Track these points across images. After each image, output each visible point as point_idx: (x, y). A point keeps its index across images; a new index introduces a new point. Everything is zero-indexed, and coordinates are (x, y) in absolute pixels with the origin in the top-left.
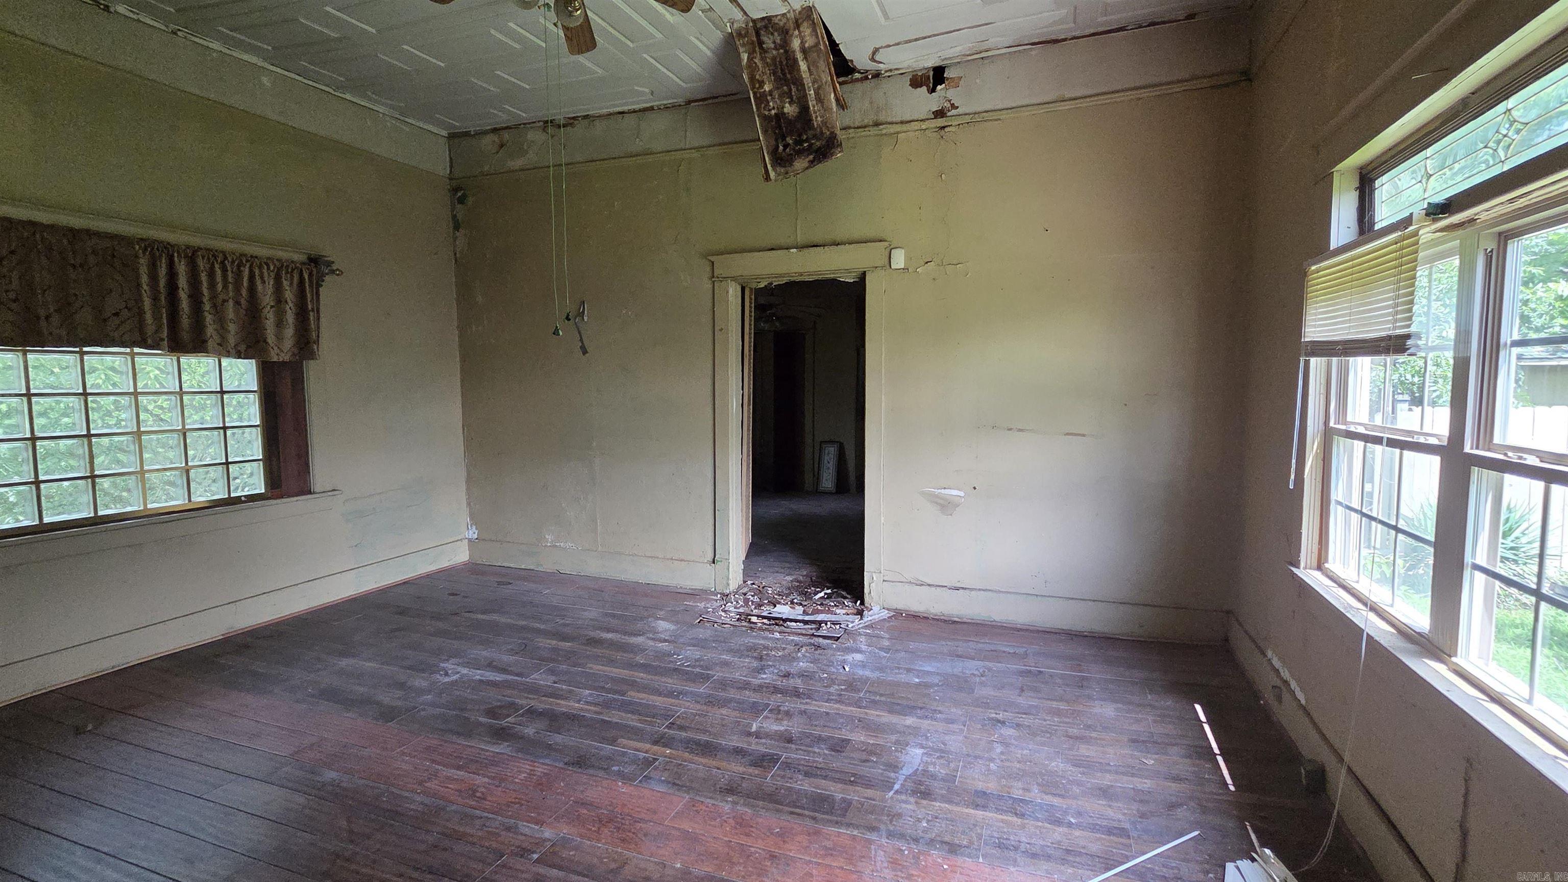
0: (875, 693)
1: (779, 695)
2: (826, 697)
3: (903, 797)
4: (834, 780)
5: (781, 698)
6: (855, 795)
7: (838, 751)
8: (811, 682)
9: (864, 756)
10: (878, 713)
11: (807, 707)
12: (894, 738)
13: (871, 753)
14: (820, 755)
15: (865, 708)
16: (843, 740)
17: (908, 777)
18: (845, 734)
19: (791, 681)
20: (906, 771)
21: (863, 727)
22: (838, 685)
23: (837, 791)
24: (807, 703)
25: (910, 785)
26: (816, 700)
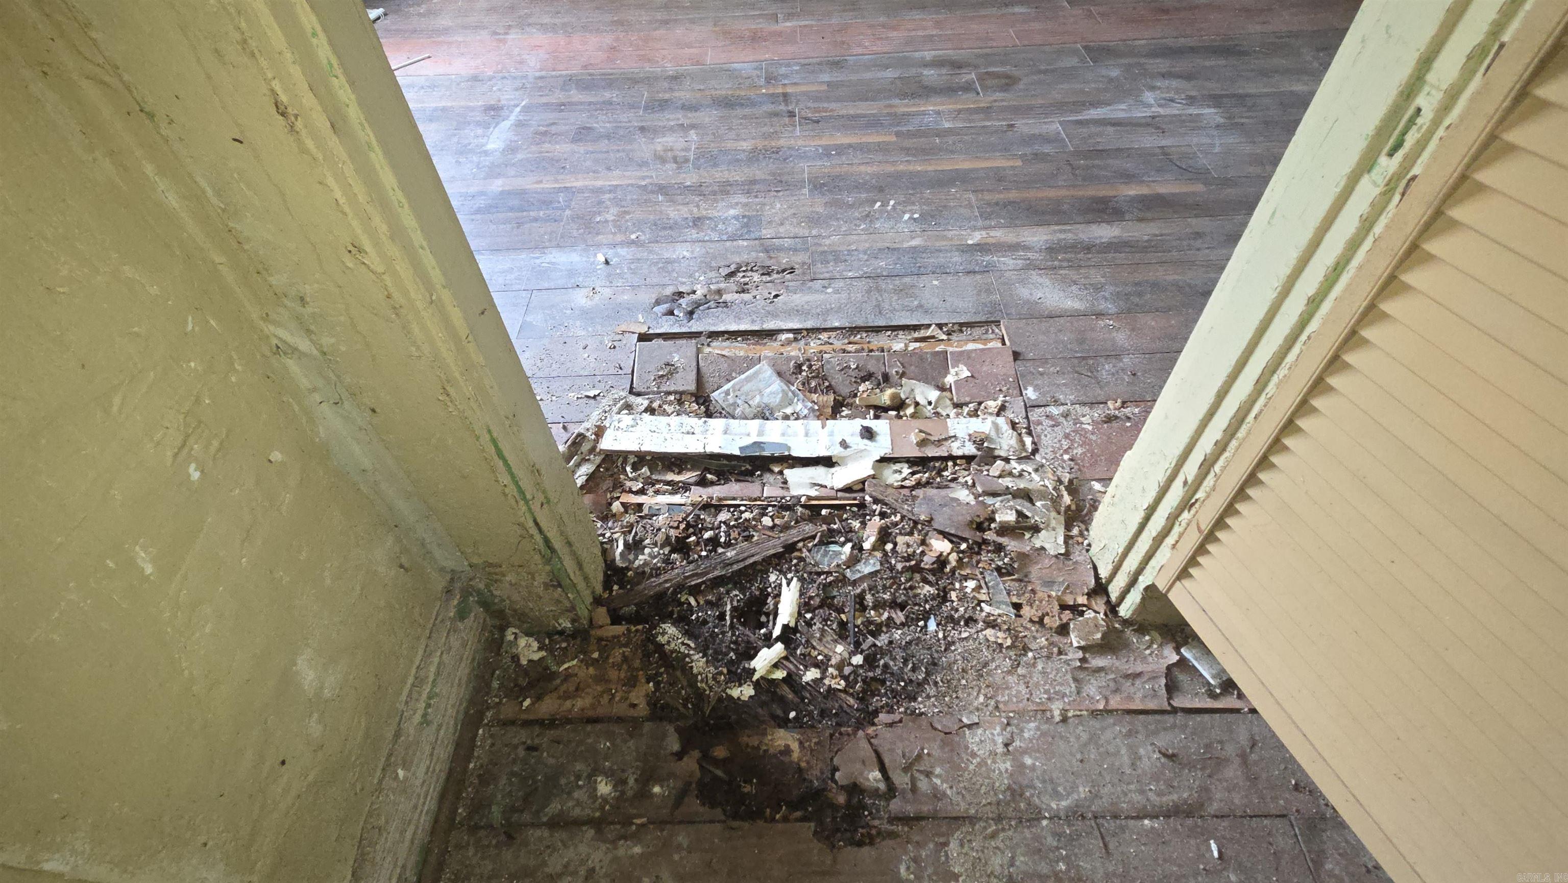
0: (548, 219)
1: (688, 183)
2: (619, 194)
3: (512, 103)
4: (581, 103)
5: (684, 179)
6: (558, 96)
7: (583, 129)
8: (652, 217)
9: (553, 129)
10: (541, 186)
11: (639, 174)
12: (520, 156)
13: (545, 133)
14: (601, 124)
15: (560, 190)
16: (580, 140)
17: (506, 118)
18: (581, 149)
19: (684, 211)
20: (506, 124)
21: (557, 161)
22: (606, 221)
23: (576, 96)
24: (643, 178)
25: (505, 113)
26: (632, 185)
